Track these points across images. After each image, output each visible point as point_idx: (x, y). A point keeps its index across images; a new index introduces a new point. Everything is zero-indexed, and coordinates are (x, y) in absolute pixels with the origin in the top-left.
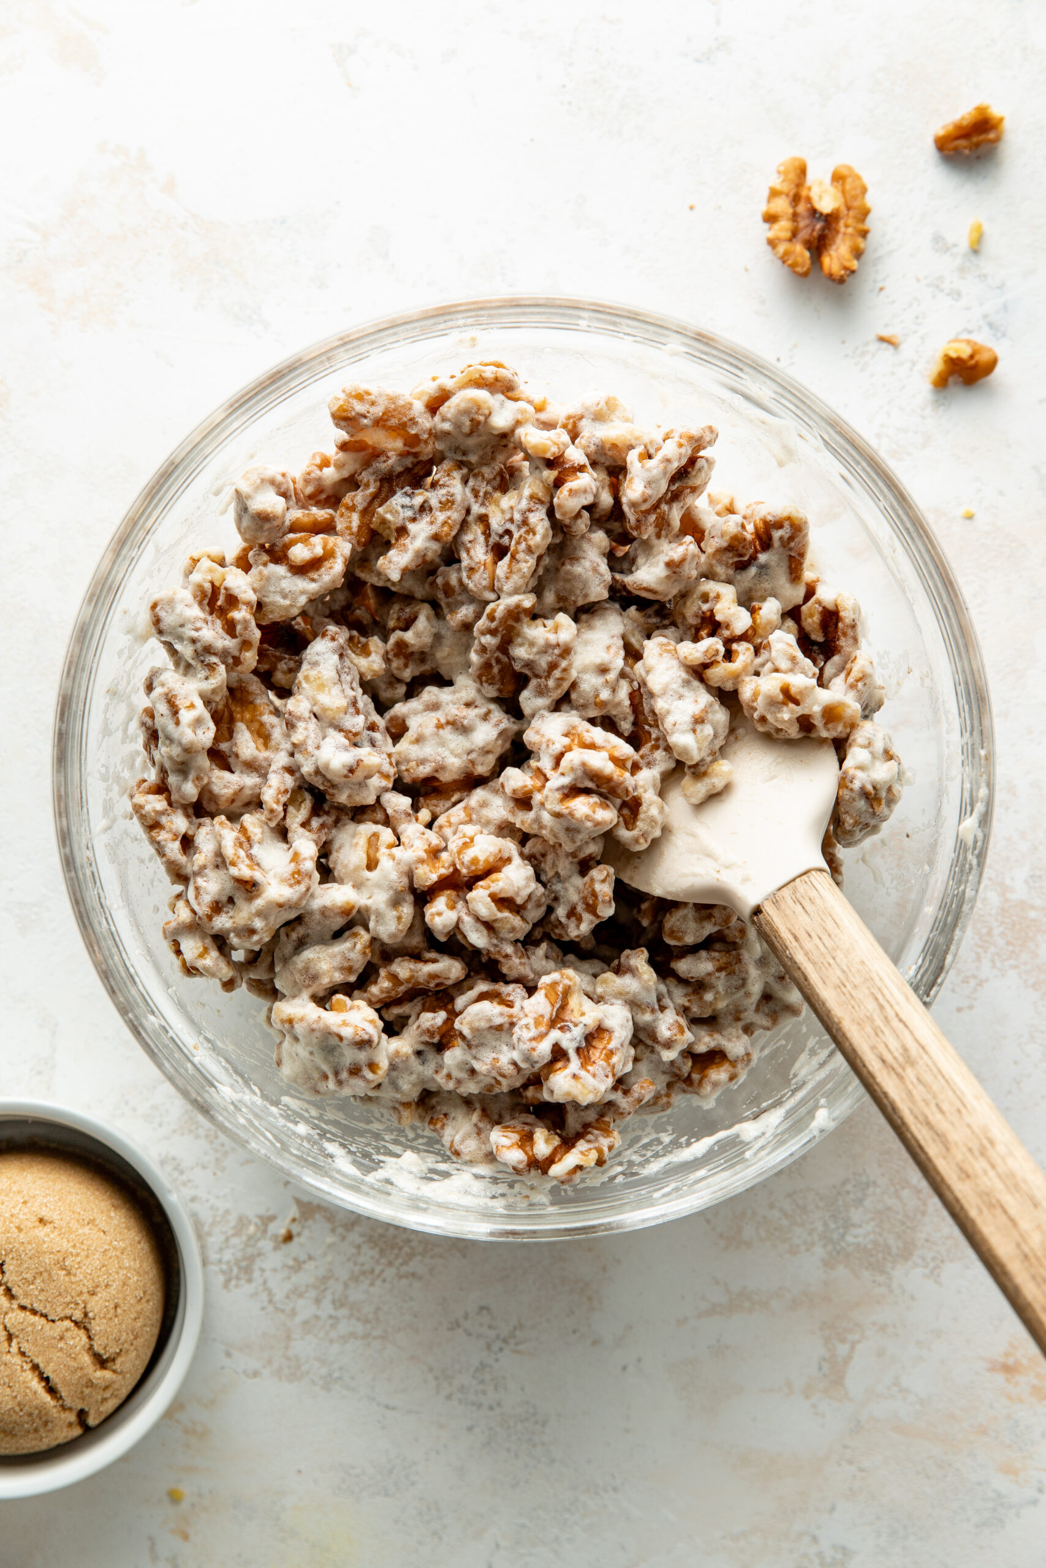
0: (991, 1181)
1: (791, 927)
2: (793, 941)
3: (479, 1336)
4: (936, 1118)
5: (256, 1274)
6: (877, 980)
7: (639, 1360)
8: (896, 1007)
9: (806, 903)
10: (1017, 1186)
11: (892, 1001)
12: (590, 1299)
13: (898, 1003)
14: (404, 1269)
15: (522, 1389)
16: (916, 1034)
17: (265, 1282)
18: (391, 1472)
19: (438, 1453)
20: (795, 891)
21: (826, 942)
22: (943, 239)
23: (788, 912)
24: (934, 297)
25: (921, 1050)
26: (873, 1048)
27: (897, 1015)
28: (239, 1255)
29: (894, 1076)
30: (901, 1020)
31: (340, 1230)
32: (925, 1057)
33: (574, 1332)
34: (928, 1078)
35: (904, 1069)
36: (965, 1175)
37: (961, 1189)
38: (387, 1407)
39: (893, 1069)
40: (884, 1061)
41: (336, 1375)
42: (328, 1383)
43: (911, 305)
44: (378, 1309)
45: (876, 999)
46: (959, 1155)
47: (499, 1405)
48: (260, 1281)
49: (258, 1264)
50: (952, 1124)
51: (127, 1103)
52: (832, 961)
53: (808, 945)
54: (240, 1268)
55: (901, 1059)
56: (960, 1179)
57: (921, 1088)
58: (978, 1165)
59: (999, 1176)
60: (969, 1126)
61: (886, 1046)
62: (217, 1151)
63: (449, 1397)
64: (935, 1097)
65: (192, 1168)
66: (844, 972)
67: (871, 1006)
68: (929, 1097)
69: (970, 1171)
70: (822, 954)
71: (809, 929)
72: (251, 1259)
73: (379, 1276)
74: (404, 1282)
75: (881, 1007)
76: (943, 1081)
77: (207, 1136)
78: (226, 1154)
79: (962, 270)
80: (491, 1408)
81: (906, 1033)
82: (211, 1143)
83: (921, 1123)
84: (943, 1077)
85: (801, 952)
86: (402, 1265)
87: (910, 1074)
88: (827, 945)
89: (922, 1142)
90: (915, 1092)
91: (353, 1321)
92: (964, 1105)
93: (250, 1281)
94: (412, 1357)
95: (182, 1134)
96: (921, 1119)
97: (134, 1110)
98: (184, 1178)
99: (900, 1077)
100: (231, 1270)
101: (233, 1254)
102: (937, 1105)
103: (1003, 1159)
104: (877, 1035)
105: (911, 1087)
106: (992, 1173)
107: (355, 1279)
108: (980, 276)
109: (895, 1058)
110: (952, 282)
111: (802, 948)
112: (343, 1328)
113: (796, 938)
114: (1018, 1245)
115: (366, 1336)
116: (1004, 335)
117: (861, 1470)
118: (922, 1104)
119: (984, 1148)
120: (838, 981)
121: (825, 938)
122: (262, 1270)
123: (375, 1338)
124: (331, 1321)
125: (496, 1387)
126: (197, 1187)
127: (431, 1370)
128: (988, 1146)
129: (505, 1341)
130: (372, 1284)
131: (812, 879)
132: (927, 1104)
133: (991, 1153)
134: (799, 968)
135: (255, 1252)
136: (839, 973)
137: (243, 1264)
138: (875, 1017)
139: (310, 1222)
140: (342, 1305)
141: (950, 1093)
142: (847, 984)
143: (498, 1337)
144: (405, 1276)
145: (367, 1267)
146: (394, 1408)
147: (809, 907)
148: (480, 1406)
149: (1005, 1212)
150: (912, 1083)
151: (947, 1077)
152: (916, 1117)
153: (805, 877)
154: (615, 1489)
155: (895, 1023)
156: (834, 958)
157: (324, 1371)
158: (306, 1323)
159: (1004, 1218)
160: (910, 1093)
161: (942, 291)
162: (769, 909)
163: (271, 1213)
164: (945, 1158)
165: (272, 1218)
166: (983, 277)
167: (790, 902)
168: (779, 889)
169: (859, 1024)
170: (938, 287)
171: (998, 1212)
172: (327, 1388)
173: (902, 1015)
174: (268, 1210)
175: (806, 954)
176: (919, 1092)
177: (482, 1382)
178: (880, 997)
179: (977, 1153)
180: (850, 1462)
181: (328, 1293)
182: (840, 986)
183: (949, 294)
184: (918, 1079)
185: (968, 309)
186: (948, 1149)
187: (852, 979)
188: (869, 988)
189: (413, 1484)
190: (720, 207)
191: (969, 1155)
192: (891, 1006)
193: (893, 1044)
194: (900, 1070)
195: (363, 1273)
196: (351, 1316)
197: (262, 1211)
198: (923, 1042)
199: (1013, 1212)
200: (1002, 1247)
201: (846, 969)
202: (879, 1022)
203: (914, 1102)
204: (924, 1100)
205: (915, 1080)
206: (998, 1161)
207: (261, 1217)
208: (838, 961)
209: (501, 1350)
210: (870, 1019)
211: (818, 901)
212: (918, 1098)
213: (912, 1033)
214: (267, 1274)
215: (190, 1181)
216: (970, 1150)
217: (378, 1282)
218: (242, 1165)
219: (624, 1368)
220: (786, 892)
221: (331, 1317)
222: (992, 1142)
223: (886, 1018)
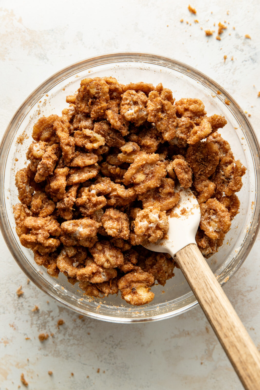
0: (233, 339)
1: (184, 261)
2: (184, 265)
3: (110, 344)
4: (219, 319)
5: (47, 327)
6: (206, 277)
7: (155, 350)
8: (210, 285)
9: (188, 254)
10: (240, 341)
11: (209, 283)
12: (141, 333)
13: (211, 284)
14: (88, 325)
15: (122, 359)
16: (215, 293)
17: (49, 330)
18: (85, 382)
19: (98, 377)
20: (185, 250)
21: (193, 265)
22: (238, 35)
23: (183, 256)
24: (236, 51)
25: (216, 298)
26: (203, 297)
27: (211, 288)
28: (42, 322)
29: (208, 306)
30: (211, 289)
31: (70, 315)
32: (217, 300)
33: (136, 343)
34: (218, 307)
35: (211, 304)
36: (226, 336)
37: (224, 340)
38: (84, 364)
39: (208, 304)
40: (206, 301)
41: (70, 355)
42: (67, 357)
43: (229, 53)
44: (81, 337)
45: (205, 283)
46: (225, 330)
47: (115, 363)
48: (48, 329)
49: (47, 324)
50: (223, 321)
51: (10, 279)
52: (194, 271)
53: (188, 266)
54: (42, 326)
55: (211, 301)
56: (225, 338)
57: (216, 310)
58: (230, 334)
59: (236, 337)
60: (228, 322)
61: (207, 297)
62: (35, 293)
63: (101, 361)
64: (219, 312)
65: (29, 298)
66: (197, 274)
67: (204, 285)
68: (217, 312)
69: (228, 335)
70: (191, 269)
71: (188, 261)
72: (45, 323)
73: (81, 327)
74: (89, 329)
75: (206, 285)
76: (222, 308)
77: (33, 289)
78: (38, 293)
79: (244, 44)
80: (113, 364)
81: (213, 293)
82: (34, 290)
83: (215, 320)
84: (222, 307)
85: (186, 268)
86: (88, 324)
87: (213, 305)
88: (193, 266)
89: (215, 326)
90: (214, 311)
91: (74, 340)
92: (227, 315)
93: (45, 329)
94: (91, 350)
95: (26, 288)
96: (215, 319)
97: (12, 281)
98: (26, 300)
99: (210, 306)
100: (40, 326)
101: (40, 322)
102: (220, 315)
103: (237, 332)
104: (205, 293)
105: (213, 309)
106: (233, 336)
107: (75, 328)
108: (249, 45)
109: (209, 300)
110: (241, 47)
111: (186, 267)
112: (71, 342)
113: (185, 264)
114: (239, 358)
115: (78, 344)
116: (256, 62)
117: (217, 381)
118: (215, 315)
119: (232, 328)
120: (195, 277)
121: (193, 264)
122: (49, 326)
123: (80, 345)
124: (68, 340)
125: (115, 358)
126: (30, 303)
127: (96, 354)
128: (233, 328)
129: (117, 345)
130: (80, 330)
131: (190, 247)
132: (217, 315)
133: (234, 330)
134: (185, 273)
135: (47, 321)
136: (196, 275)
137: (43, 324)
138: (205, 288)
139: (62, 313)
140: (71, 336)
141: (224, 312)
142: (198, 278)
143: (115, 344)
144: (89, 327)
145: (78, 325)
146: (86, 365)
147: (189, 255)
148: (110, 364)
149: (236, 348)
150: (213, 308)
151: (223, 306)
152: (214, 318)
153: (188, 246)
154: (148, 387)
155: (210, 290)
156: (194, 270)
157: (66, 354)
158: (61, 341)
159: (236, 350)
160: (212, 311)
161: (238, 49)
162: (178, 255)
163: (51, 310)
164: (221, 331)
165: (51, 311)
166: (250, 46)
167: (184, 253)
168: (181, 249)
169: (200, 290)
170: (237, 48)
171: (234, 348)
172: (67, 359)
173: (212, 288)
174: (50, 309)
175: (187, 269)
176: (215, 311)
177: (111, 357)
178: (206, 282)
179: (230, 330)
180: (214, 378)
181: (67, 332)
182: (196, 279)
183: (240, 50)
184: (215, 307)
185: (245, 54)
186: (222, 328)
187: (199, 277)
188: (203, 279)
189: (91, 386)
190: (176, 26)
191: (227, 330)
192: (209, 285)
193: (209, 296)
194: (210, 304)
195: (77, 327)
196: (74, 339)
197: (48, 310)
198: (217, 296)
199: (239, 348)
200: (235, 359)
201: (197, 273)
202: (206, 290)
203: (213, 314)
204: (216, 313)
205: (214, 307)
206: (235, 332)
207: (48, 311)
208: (196, 271)
209: (116, 348)
210: (203, 289)
211: (191, 253)
212: (215, 313)
213: (214, 293)
214: (50, 327)
215: (28, 301)
216: (228, 329)
217: (81, 329)
218: (43, 296)
219: (150, 353)
220: (183, 250)
221: (68, 339)
222: (234, 327)
223: (207, 288)
